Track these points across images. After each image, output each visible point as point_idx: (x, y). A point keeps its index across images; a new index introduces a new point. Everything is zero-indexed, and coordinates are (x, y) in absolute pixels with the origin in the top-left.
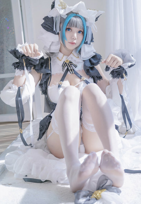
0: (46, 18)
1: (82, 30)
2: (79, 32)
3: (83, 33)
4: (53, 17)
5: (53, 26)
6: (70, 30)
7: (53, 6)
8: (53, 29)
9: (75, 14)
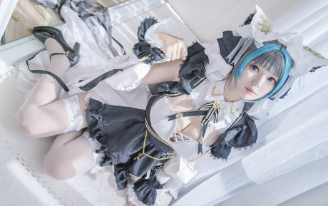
1: (277, 79)
2: (270, 79)
3: (276, 84)
6: (257, 70)
7: (248, 21)
9: (280, 47)
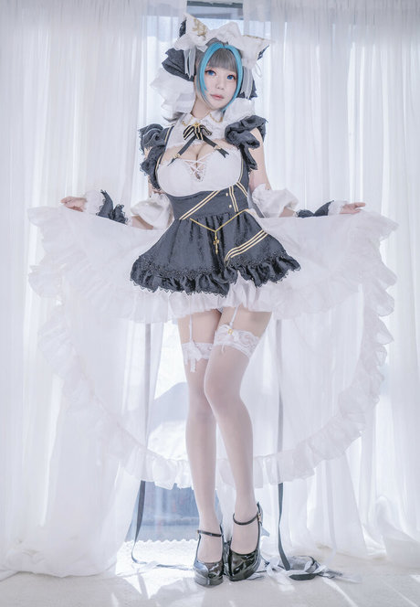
0: (171, 52)
1: (234, 74)
2: (230, 77)
4: (182, 51)
5: (184, 67)
6: (213, 74)
7: (183, 31)
8: (184, 71)
9: (222, 45)
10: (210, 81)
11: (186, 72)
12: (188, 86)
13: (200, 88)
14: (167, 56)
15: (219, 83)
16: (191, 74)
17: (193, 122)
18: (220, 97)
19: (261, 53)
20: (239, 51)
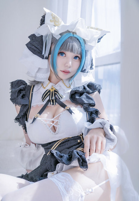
0: (33, 37)
1: (79, 56)
2: (76, 57)
3: (80, 59)
4: (41, 36)
6: (64, 55)
7: (43, 22)
9: (72, 34)
10: (60, 61)
11: (43, 53)
12: (44, 63)
13: (53, 65)
14: (29, 40)
15: (67, 62)
16: (47, 55)
17: (49, 86)
18: (68, 72)
19: (100, 39)
20: (84, 40)
